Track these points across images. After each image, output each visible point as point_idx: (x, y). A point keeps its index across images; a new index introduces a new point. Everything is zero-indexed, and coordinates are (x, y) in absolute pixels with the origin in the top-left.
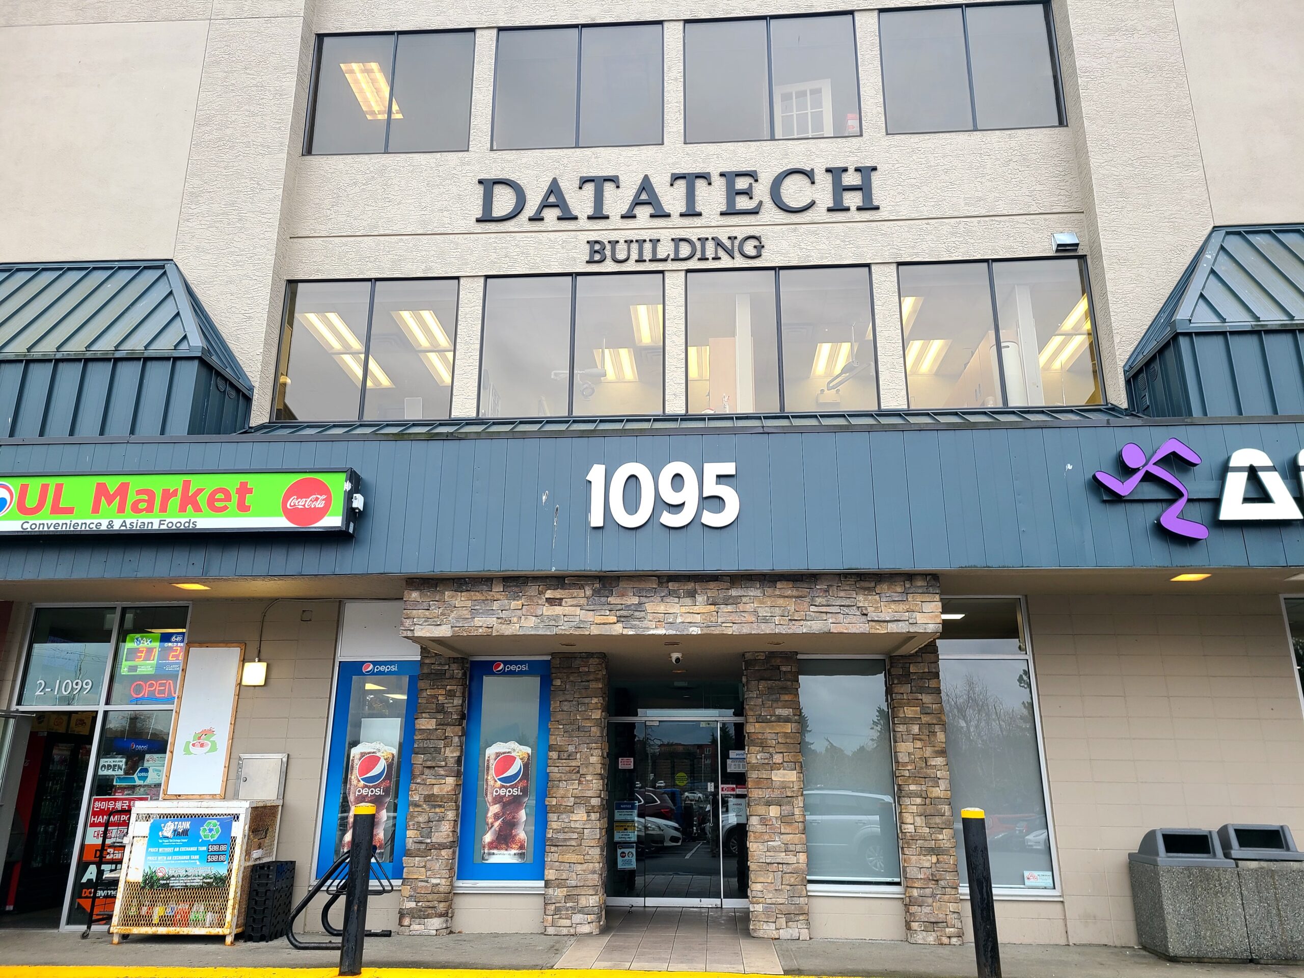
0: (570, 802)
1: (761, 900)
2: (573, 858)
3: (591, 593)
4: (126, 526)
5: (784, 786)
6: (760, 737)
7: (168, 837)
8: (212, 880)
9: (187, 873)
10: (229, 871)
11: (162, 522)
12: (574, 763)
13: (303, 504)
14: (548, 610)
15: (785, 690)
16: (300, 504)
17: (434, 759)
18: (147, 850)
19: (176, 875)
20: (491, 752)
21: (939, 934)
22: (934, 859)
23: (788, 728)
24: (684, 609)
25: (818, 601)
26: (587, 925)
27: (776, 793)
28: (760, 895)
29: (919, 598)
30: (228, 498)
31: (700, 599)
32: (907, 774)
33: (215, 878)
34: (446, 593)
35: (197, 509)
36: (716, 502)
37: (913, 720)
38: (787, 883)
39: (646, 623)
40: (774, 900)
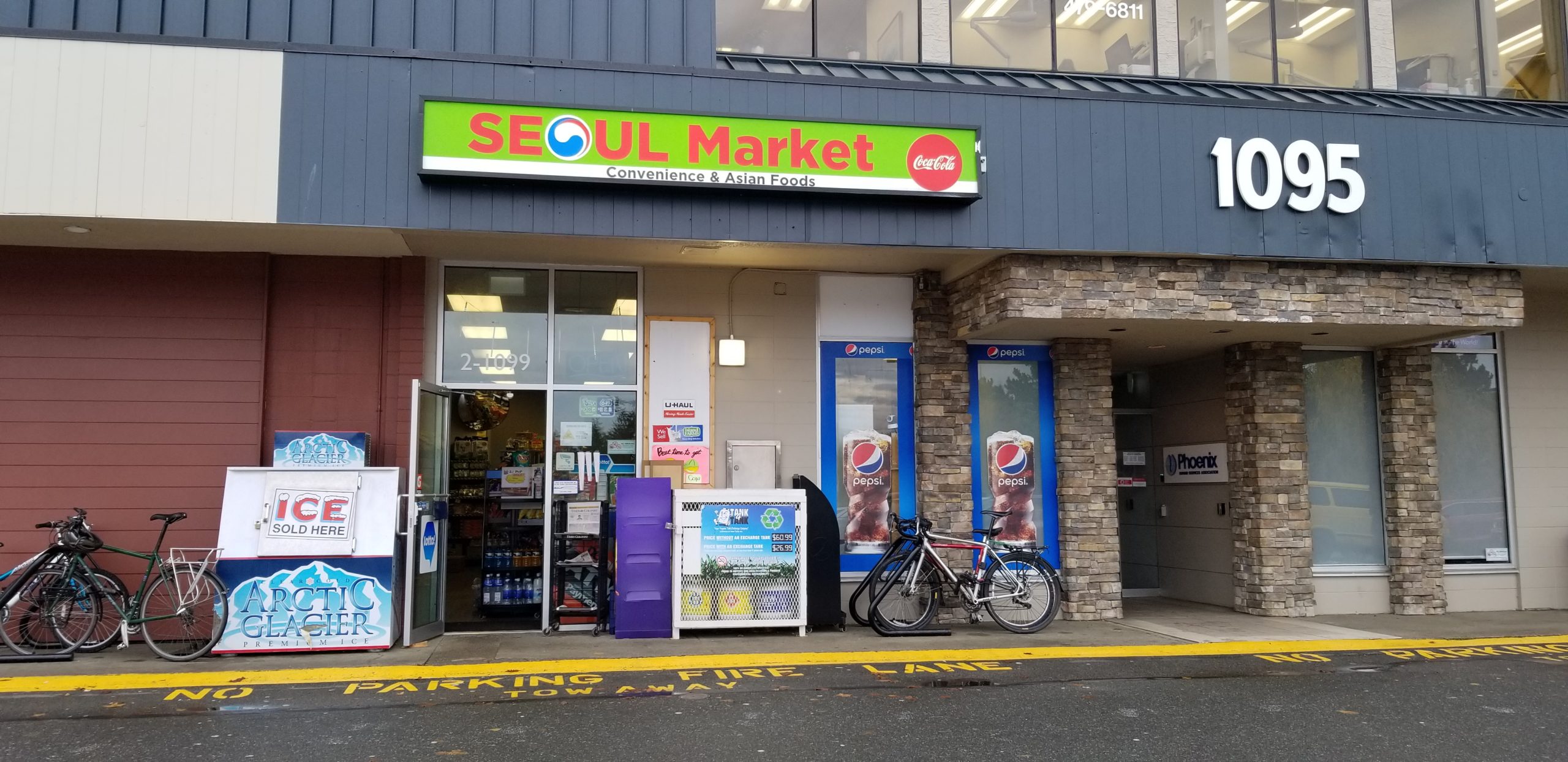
0: (1088, 492)
1: (1272, 582)
2: (1094, 547)
3: (1204, 276)
4: (732, 179)
5: (1291, 475)
6: (1268, 428)
7: (725, 525)
8: (779, 571)
9: (751, 563)
10: (797, 561)
11: (774, 178)
12: (1088, 453)
13: (930, 165)
14: (1160, 294)
15: (1292, 381)
16: (927, 164)
17: (946, 448)
18: (702, 538)
19: (739, 565)
20: (993, 440)
21: (1427, 606)
22: (1424, 540)
23: (1295, 418)
24: (1296, 297)
25: (1420, 292)
26: (1112, 611)
27: (1285, 482)
28: (1270, 577)
29: (1506, 293)
30: (846, 153)
31: (1310, 287)
32: (1401, 461)
33: (783, 568)
34: (1055, 271)
35: (813, 164)
36: (1341, 188)
37: (1409, 411)
38: (1296, 565)
39: (1260, 311)
40: (1284, 582)
